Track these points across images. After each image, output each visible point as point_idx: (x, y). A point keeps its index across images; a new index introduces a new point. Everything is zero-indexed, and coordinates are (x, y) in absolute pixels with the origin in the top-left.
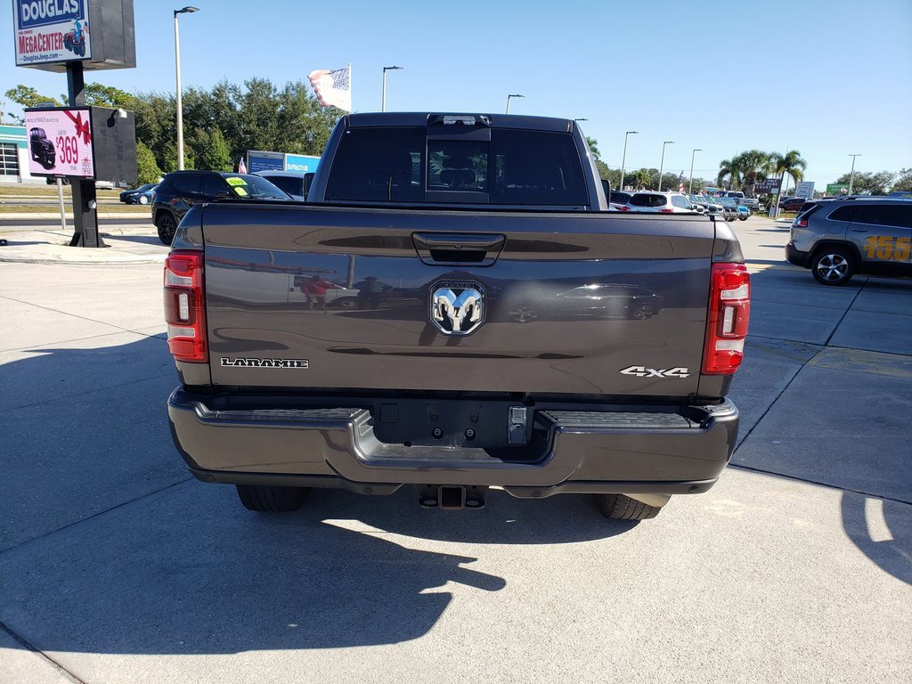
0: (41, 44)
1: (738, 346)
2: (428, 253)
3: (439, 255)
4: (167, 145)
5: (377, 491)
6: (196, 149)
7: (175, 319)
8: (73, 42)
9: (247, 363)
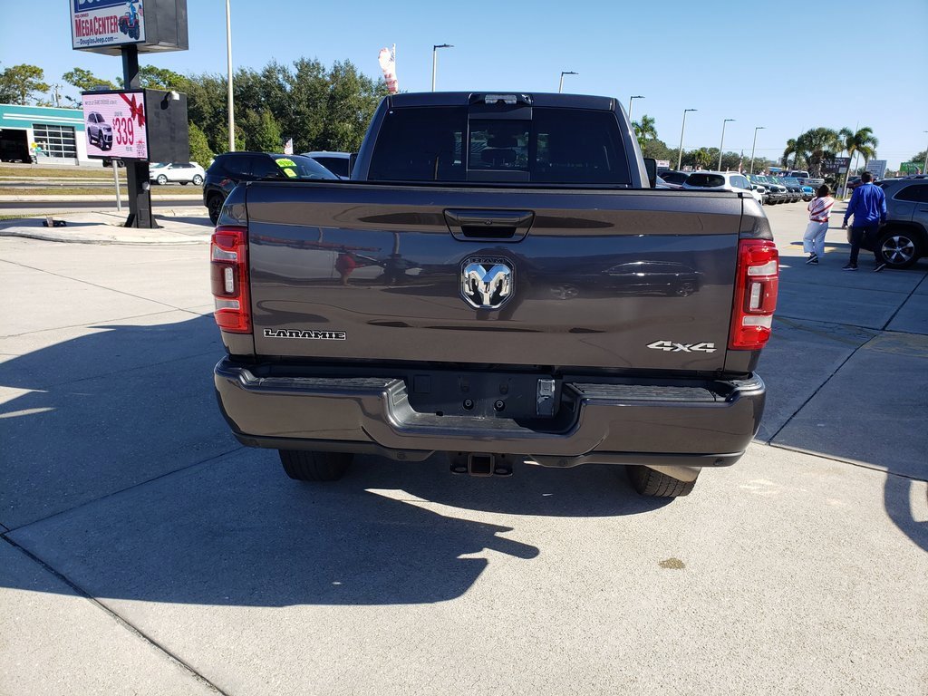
0: (97, 27)
1: (766, 322)
2: (459, 229)
3: (470, 231)
4: (218, 126)
5: (411, 457)
6: (248, 130)
7: (221, 292)
8: (127, 25)
9: (288, 334)
